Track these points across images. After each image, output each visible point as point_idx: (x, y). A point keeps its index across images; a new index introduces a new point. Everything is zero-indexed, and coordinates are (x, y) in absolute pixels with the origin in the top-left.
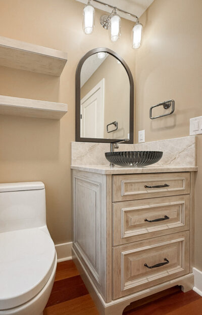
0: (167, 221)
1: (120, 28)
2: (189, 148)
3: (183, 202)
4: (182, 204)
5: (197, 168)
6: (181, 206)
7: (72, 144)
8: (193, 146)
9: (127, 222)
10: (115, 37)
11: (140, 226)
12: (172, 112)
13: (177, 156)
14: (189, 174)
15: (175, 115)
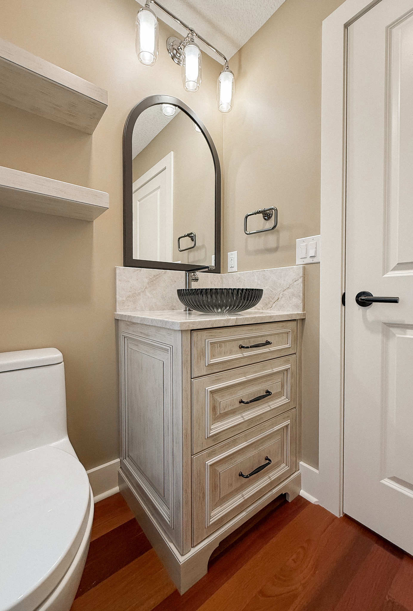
0: (269, 399)
1: (200, 70)
2: (295, 283)
3: (288, 366)
4: (287, 370)
5: (304, 314)
6: (285, 373)
7: (118, 271)
8: (301, 280)
9: (214, 409)
10: (191, 84)
11: (233, 412)
12: (275, 227)
13: (281, 295)
14: (295, 323)
15: (278, 231)
